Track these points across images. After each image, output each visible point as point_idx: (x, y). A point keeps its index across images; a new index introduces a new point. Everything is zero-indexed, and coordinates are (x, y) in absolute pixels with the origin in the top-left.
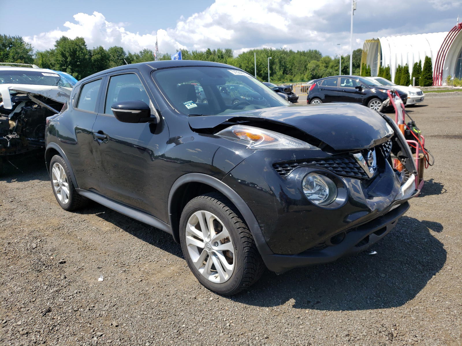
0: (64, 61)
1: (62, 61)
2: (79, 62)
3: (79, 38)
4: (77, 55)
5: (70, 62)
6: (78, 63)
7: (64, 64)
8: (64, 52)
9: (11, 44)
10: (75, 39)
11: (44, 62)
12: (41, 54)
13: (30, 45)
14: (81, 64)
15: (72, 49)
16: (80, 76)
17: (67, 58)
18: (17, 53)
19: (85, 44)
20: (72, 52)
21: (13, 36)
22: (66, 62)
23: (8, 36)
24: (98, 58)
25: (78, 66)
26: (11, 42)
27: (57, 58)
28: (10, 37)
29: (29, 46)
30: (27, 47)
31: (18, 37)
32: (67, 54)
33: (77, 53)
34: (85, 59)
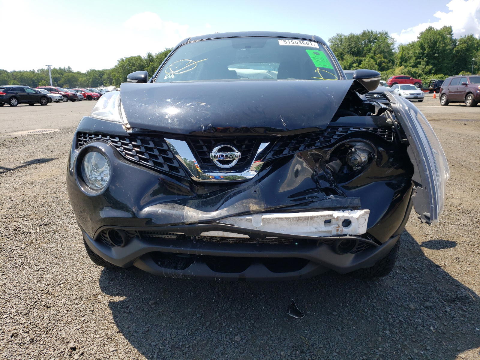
0: (422, 53)
1: (419, 53)
2: (437, 53)
3: (446, 27)
4: (437, 46)
5: (427, 54)
6: (436, 55)
7: (421, 57)
8: (424, 44)
9: (376, 39)
10: (441, 29)
11: (404, 55)
12: (403, 47)
13: (394, 39)
14: (438, 56)
15: (432, 39)
16: (434, 69)
17: (425, 50)
18: (379, 47)
19: (452, 33)
20: (432, 43)
21: (380, 31)
22: (423, 54)
23: (374, 31)
24: (462, 48)
25: (436, 58)
26: (376, 37)
27: (415, 50)
28: (376, 32)
29: (392, 40)
30: (390, 42)
31: (384, 31)
32: (426, 45)
33: (438, 43)
34: (444, 50)
